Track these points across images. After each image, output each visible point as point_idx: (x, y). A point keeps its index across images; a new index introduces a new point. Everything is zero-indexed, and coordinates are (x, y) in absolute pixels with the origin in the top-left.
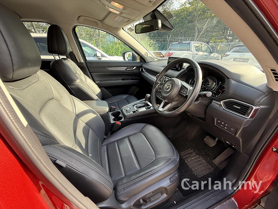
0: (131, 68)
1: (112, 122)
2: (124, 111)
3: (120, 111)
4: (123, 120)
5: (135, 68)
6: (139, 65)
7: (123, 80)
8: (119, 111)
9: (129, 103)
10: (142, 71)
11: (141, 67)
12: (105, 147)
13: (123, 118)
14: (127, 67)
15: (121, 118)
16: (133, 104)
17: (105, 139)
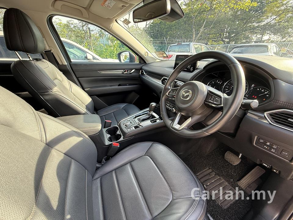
0: (129, 71)
1: (107, 143)
2: (123, 127)
3: (118, 126)
4: (122, 139)
5: (133, 70)
6: (139, 67)
7: (119, 85)
8: (116, 126)
9: (129, 115)
10: (142, 74)
11: (141, 69)
12: (98, 181)
13: (122, 137)
14: (124, 70)
15: (119, 136)
16: (134, 115)
17: (97, 168)
